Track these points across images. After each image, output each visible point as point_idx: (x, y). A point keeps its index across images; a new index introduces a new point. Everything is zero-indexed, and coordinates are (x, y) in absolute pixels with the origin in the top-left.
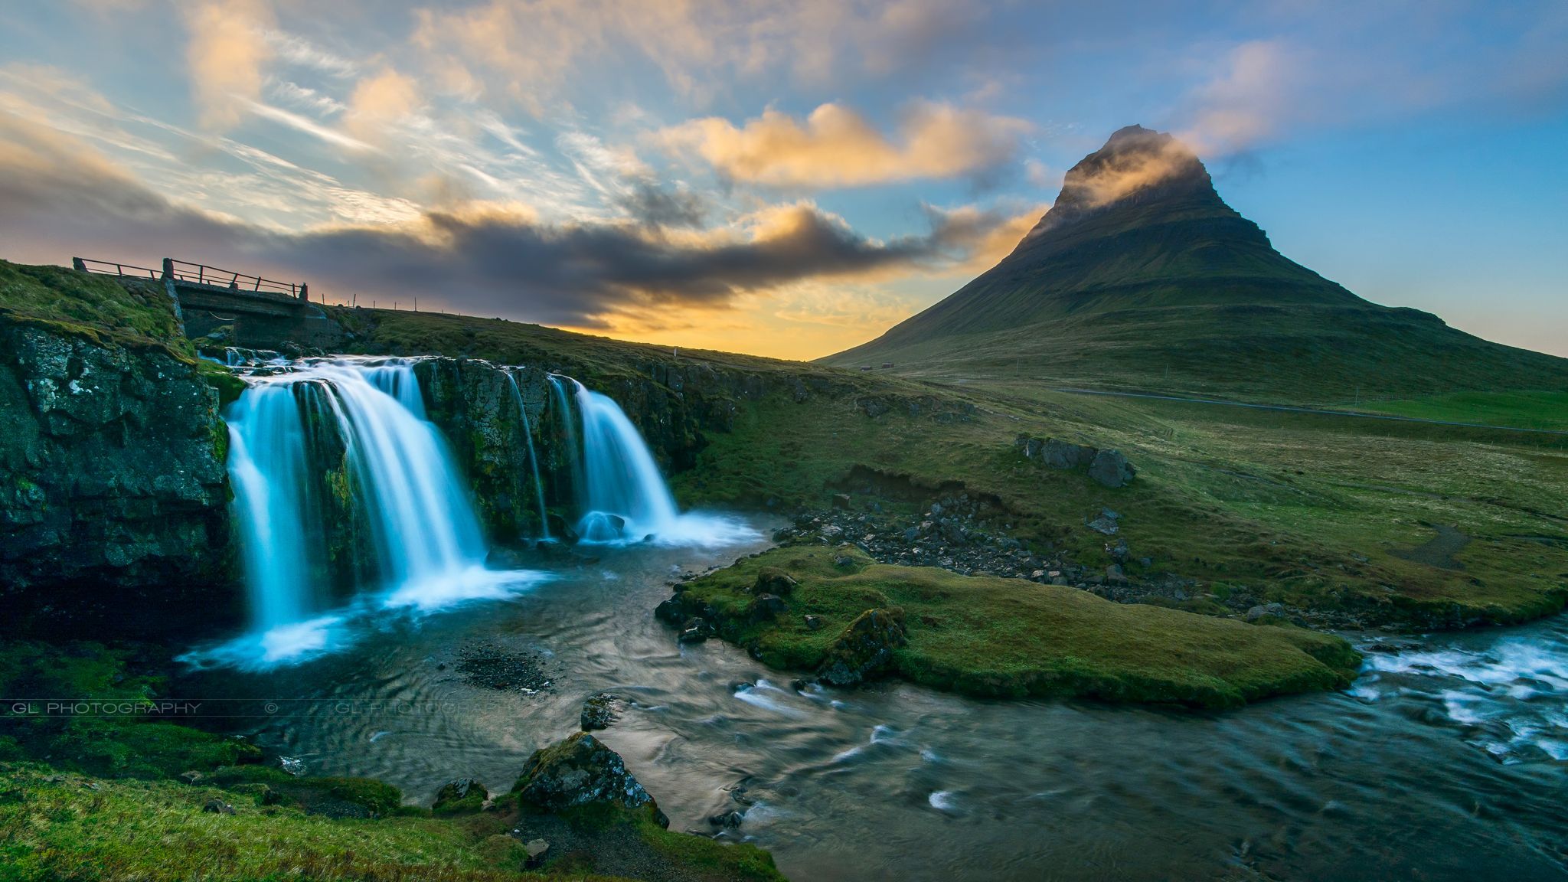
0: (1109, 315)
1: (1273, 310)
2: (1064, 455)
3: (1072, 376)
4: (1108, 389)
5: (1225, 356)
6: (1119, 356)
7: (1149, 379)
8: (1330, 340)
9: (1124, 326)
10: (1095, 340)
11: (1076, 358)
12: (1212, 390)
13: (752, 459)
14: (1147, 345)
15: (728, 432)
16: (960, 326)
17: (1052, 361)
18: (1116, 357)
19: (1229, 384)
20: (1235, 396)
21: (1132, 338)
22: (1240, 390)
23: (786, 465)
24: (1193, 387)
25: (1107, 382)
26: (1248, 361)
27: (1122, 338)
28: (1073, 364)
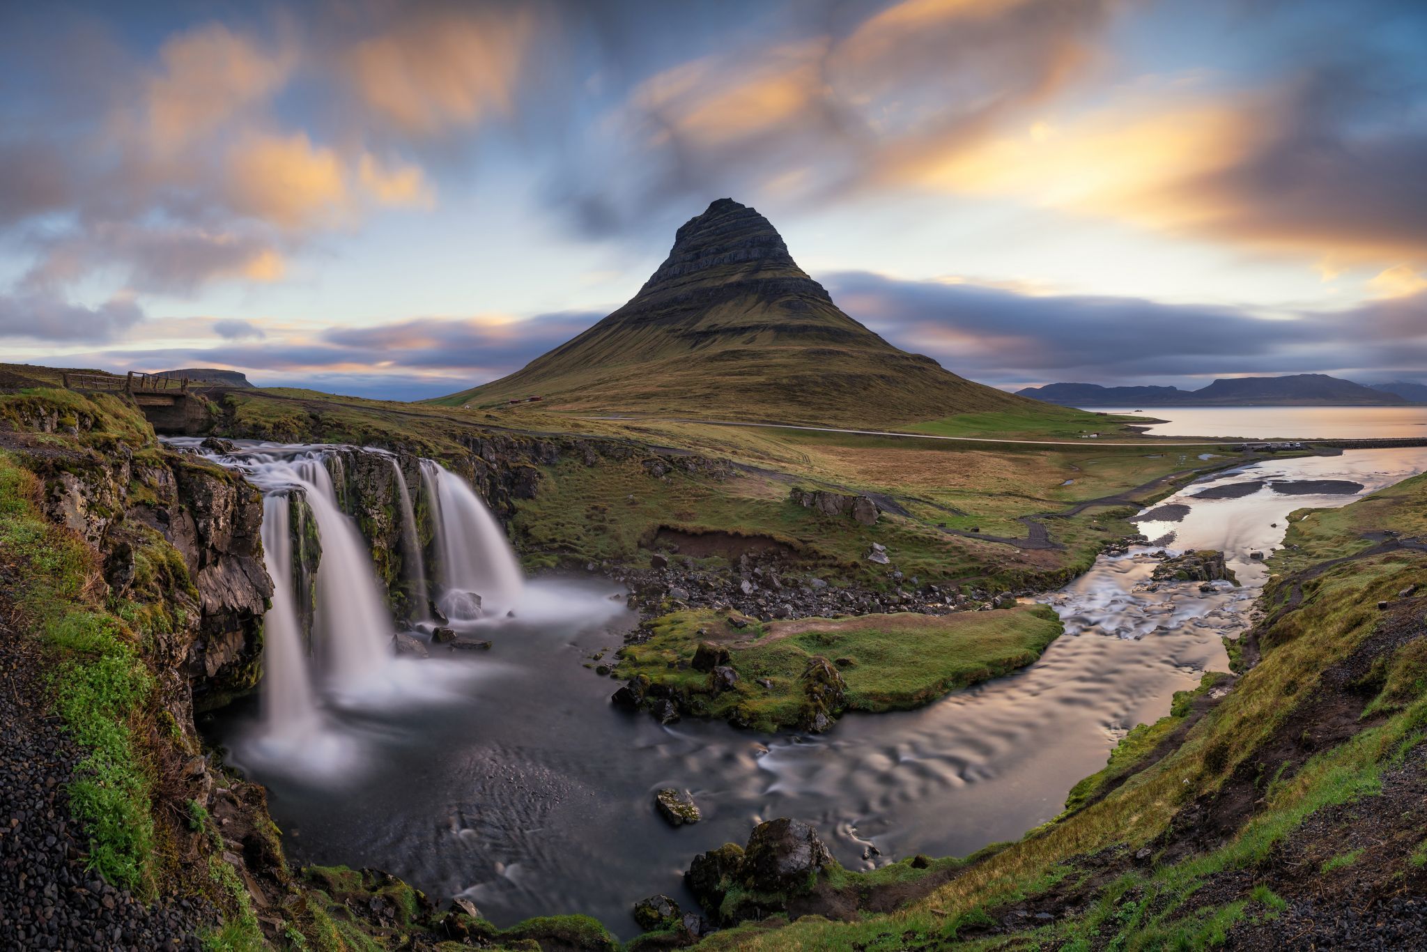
0: (725, 353)
1: (844, 354)
2: (835, 504)
3: (708, 408)
4: (743, 420)
5: (819, 390)
6: (744, 390)
7: (773, 410)
8: (882, 377)
9: (740, 363)
10: (719, 375)
11: (708, 391)
12: (816, 418)
13: (563, 525)
14: (762, 379)
15: (532, 497)
16: (596, 360)
17: (689, 395)
18: (741, 391)
19: (828, 413)
20: (833, 422)
21: (750, 374)
22: (835, 418)
23: (595, 529)
24: (803, 416)
25: (739, 413)
26: (835, 393)
27: (741, 374)
28: (707, 396)
